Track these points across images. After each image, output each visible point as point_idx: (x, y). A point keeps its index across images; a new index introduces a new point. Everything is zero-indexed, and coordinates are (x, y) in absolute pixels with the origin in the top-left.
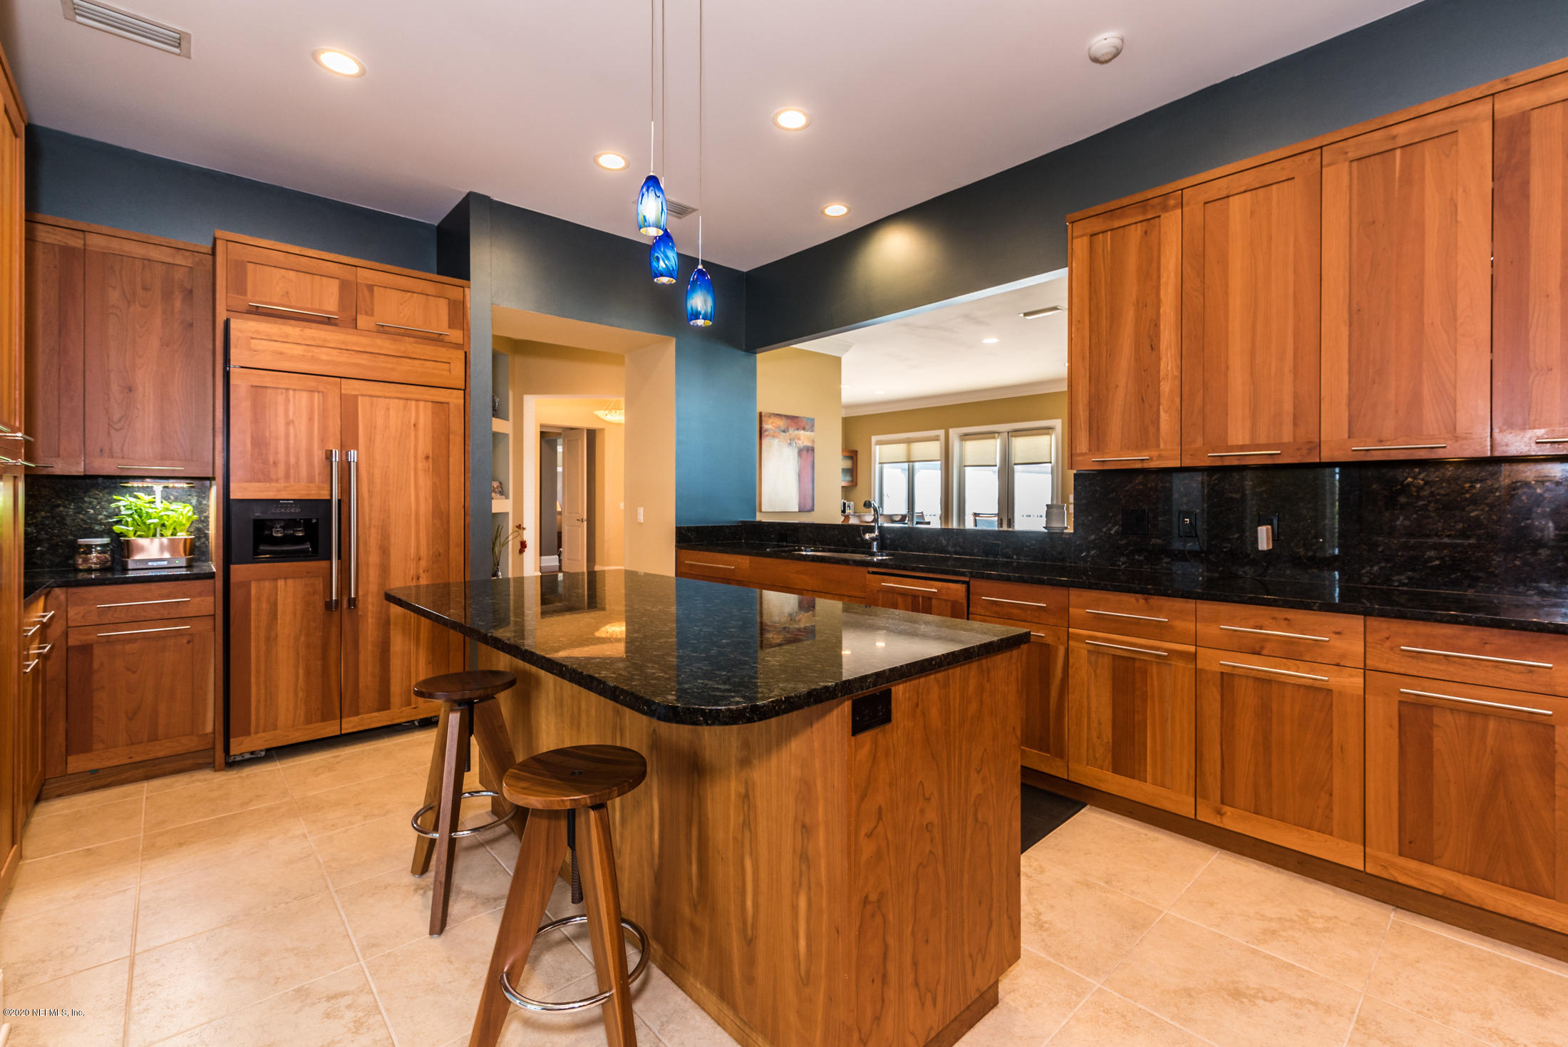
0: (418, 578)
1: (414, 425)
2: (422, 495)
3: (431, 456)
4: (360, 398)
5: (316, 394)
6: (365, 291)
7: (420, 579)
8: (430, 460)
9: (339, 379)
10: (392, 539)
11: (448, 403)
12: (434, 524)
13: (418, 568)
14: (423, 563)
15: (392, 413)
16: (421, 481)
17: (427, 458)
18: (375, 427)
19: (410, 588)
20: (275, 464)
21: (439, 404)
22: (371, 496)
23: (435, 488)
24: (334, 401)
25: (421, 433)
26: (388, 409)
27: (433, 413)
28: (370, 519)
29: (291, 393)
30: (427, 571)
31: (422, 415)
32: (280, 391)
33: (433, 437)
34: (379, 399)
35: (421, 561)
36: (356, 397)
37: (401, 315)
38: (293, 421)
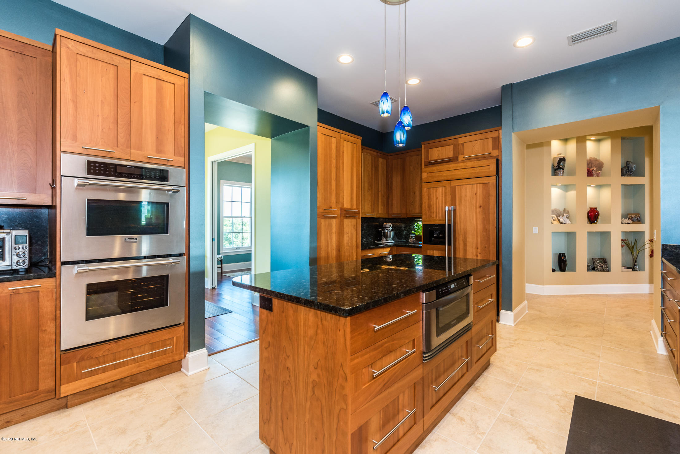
0: (477, 256)
1: (476, 194)
2: (478, 222)
3: (482, 206)
4: (457, 186)
5: (444, 188)
6: (461, 146)
7: (478, 257)
8: (482, 208)
9: (450, 181)
10: (468, 240)
11: (489, 183)
12: (483, 235)
13: (477, 252)
14: (479, 250)
15: (468, 191)
16: (478, 216)
17: (480, 207)
18: (462, 197)
19: (474, 259)
20: (433, 212)
21: (485, 184)
22: (460, 223)
23: (484, 219)
24: (449, 189)
25: (478, 197)
26: (466, 189)
27: (483, 188)
28: (460, 231)
29: (437, 188)
30: (481, 253)
31: (479, 189)
32: (434, 188)
33: (483, 198)
34: (463, 186)
35: (478, 249)
36: (455, 186)
37: (474, 151)
38: (438, 198)
